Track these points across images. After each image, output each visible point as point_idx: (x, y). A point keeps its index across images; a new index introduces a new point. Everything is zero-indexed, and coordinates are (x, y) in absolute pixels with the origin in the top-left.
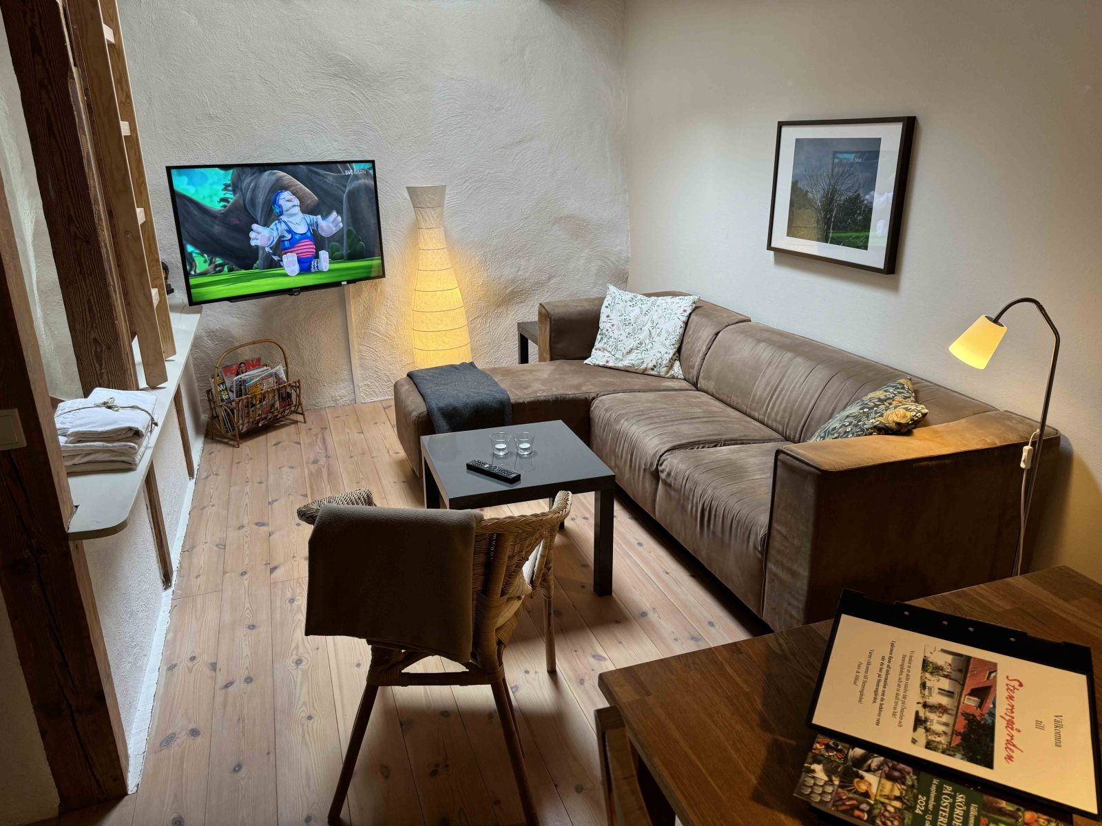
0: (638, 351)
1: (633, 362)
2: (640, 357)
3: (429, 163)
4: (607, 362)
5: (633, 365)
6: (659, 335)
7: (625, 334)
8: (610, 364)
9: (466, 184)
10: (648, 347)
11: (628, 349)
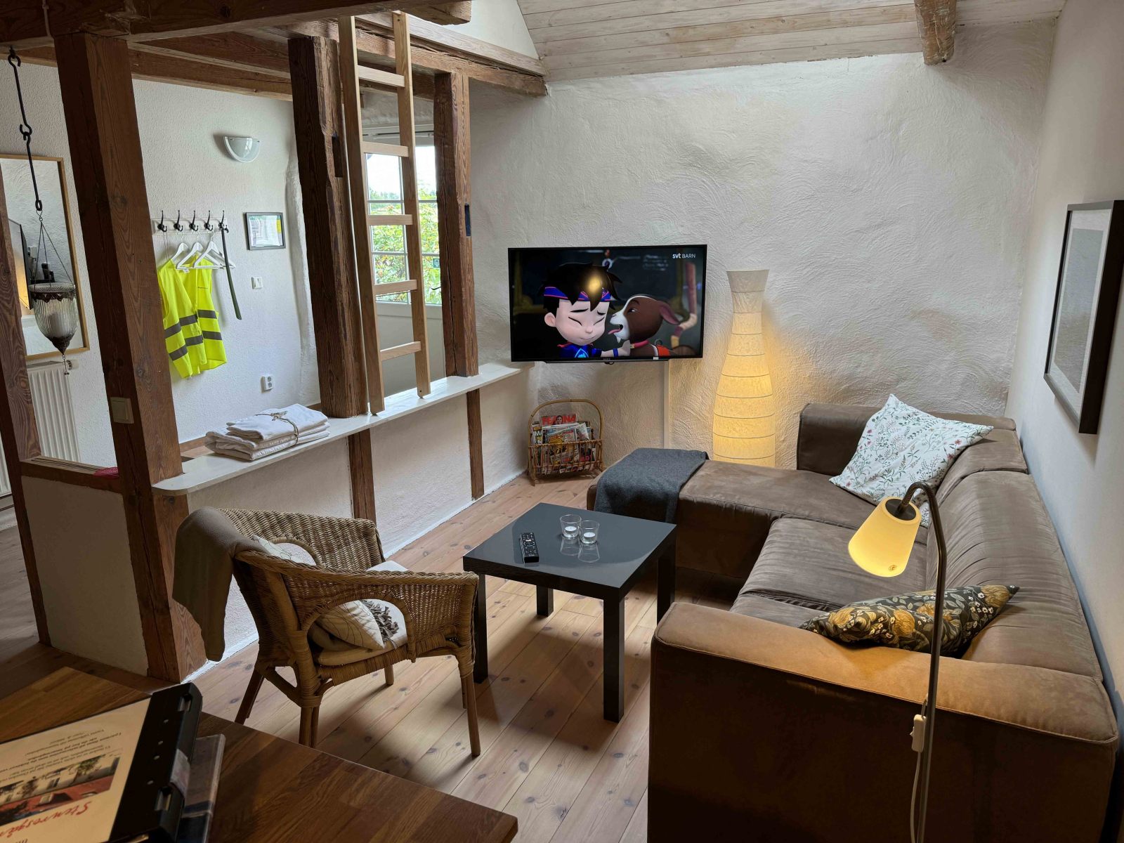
0: (883, 480)
1: (872, 491)
2: (882, 487)
3: (769, 248)
4: (849, 484)
5: (872, 494)
6: (912, 466)
7: (875, 456)
8: (850, 488)
9: (807, 270)
10: (894, 478)
11: (872, 474)
